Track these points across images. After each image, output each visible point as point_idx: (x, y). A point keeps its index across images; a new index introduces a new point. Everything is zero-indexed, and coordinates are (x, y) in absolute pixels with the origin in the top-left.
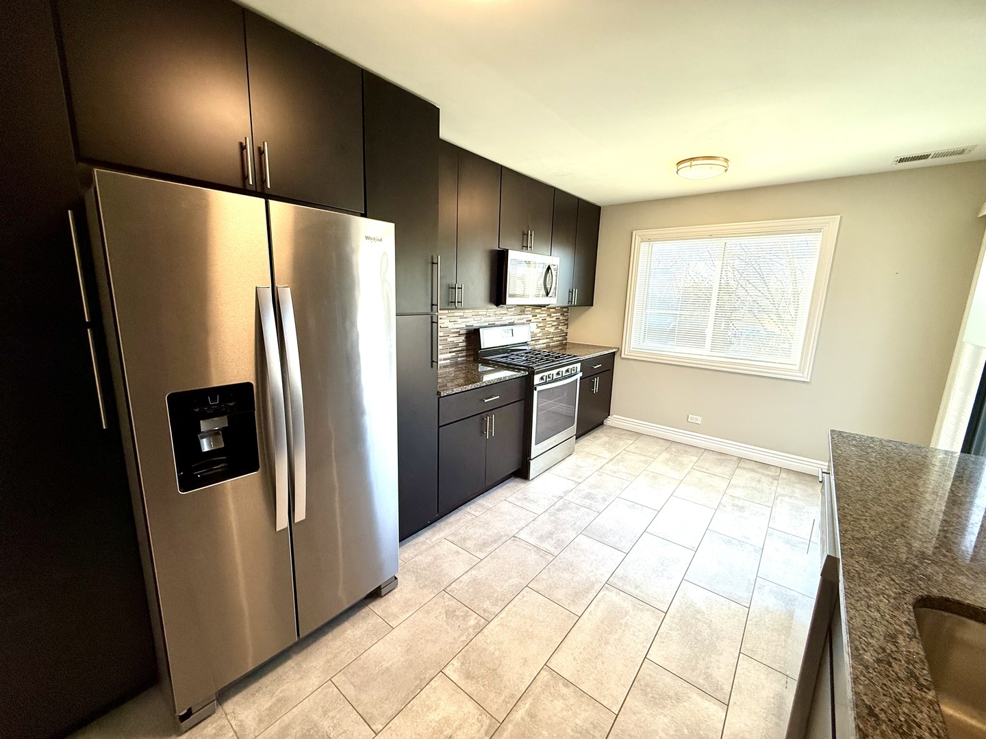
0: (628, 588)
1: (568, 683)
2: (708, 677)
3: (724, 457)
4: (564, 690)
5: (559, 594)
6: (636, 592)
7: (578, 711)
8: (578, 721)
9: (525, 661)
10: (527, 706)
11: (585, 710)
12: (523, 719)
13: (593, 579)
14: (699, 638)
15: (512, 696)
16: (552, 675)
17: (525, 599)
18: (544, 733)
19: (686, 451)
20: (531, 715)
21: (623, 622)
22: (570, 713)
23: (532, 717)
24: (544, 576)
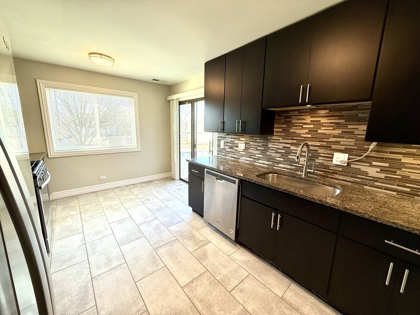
0: (162, 244)
1: (192, 282)
2: (201, 241)
3: (121, 188)
4: (195, 284)
5: (150, 269)
6: (164, 243)
7: (203, 282)
8: (207, 283)
9: (177, 296)
10: (197, 302)
11: (204, 279)
12: (201, 305)
13: (149, 253)
14: (189, 236)
15: (191, 308)
16: (187, 286)
17: (143, 286)
18: (208, 298)
19: (106, 193)
20: (201, 301)
21: (174, 252)
22: (203, 285)
23: (202, 301)
24: (134, 273)
